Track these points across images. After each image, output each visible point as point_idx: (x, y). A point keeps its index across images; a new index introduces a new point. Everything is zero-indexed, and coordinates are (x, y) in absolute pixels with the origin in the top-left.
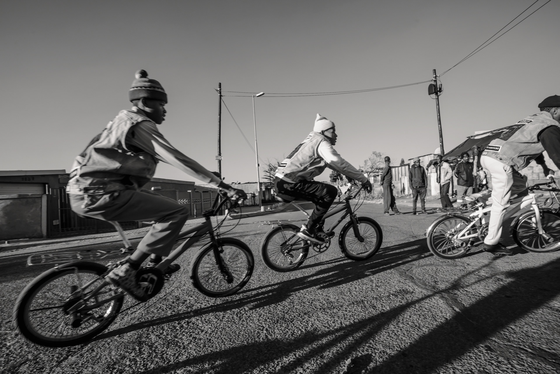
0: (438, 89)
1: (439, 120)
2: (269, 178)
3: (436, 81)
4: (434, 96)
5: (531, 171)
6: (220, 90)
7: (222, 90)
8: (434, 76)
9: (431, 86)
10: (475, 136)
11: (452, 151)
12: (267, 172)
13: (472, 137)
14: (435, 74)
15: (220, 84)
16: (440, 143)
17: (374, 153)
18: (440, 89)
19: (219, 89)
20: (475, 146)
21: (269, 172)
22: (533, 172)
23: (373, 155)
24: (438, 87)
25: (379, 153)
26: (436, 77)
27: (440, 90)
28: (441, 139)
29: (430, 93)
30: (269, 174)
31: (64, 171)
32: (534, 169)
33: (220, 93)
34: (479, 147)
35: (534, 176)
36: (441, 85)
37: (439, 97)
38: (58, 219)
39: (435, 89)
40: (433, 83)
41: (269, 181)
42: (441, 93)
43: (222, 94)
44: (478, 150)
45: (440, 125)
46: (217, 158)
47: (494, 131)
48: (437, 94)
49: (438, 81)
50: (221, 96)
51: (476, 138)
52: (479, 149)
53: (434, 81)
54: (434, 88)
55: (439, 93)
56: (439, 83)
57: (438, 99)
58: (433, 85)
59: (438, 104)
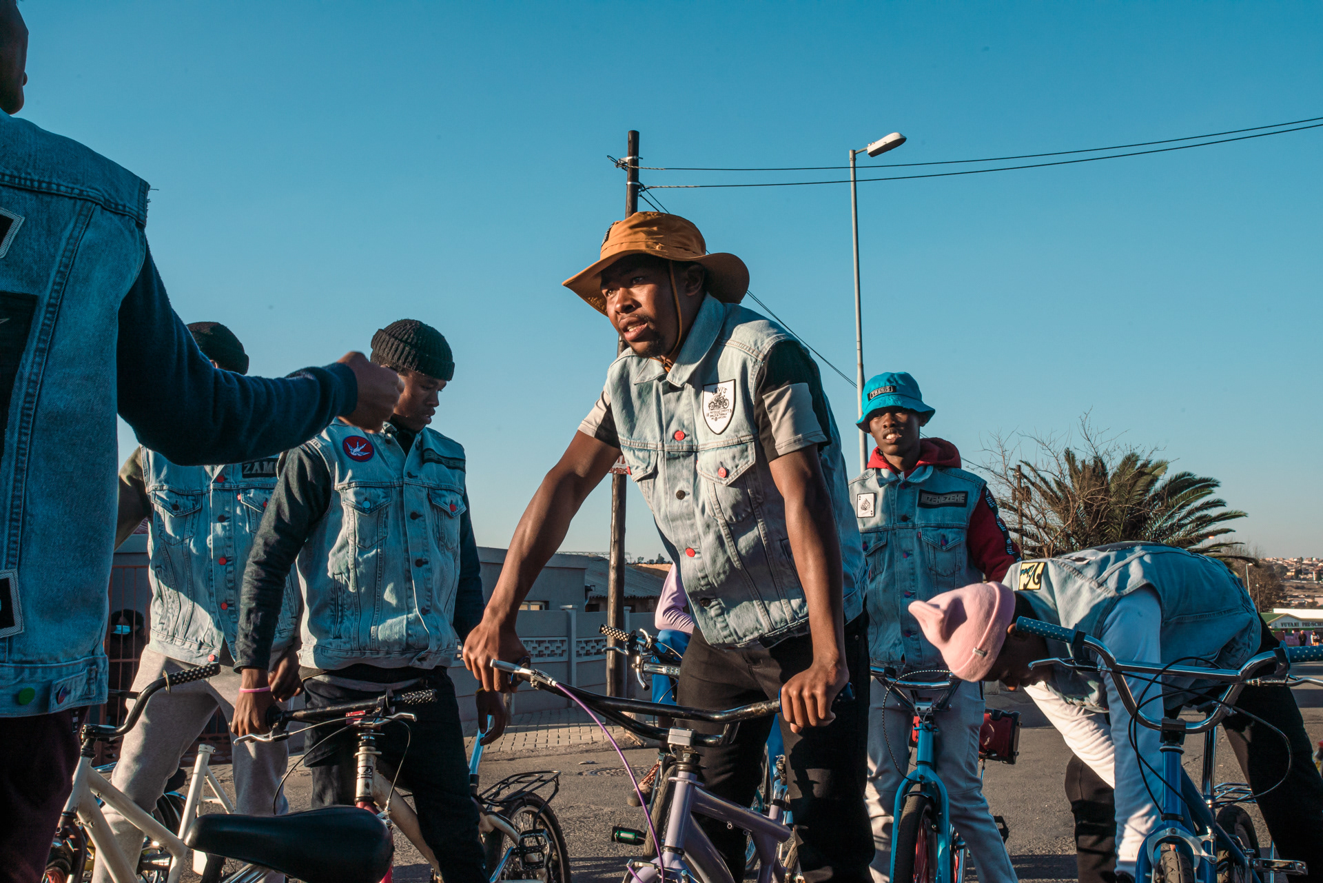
6: (635, 162)
15: (633, 135)
19: (625, 160)
33: (634, 175)
50: (636, 191)
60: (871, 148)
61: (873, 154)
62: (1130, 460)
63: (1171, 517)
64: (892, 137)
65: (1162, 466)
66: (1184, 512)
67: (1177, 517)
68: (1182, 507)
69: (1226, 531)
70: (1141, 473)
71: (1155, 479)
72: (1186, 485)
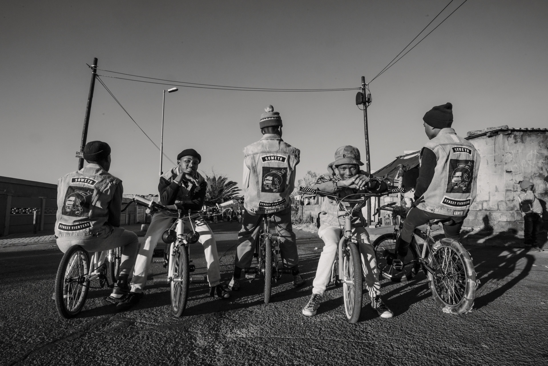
0: (367, 100)
1: (367, 134)
3: (364, 89)
4: (361, 106)
6: (95, 67)
8: (363, 84)
9: (359, 94)
10: (404, 156)
11: (379, 171)
13: (401, 157)
14: (364, 82)
15: (96, 60)
16: (367, 161)
17: (309, 173)
18: (369, 99)
20: (400, 165)
23: (308, 175)
24: (367, 96)
25: (314, 173)
26: (364, 85)
27: (369, 101)
28: (368, 156)
29: (358, 103)
33: (95, 71)
34: (405, 166)
36: (370, 95)
37: (368, 109)
39: (363, 98)
40: (361, 91)
42: (370, 104)
44: (402, 169)
45: (366, 140)
46: (78, 155)
48: (365, 104)
49: (366, 90)
50: (95, 76)
51: (406, 158)
53: (363, 89)
54: (361, 97)
55: (367, 104)
56: (367, 93)
57: (366, 110)
58: (362, 93)
59: (366, 116)
60: (169, 90)
61: (170, 92)
62: (220, 177)
63: (228, 190)
64: (174, 88)
65: (226, 179)
66: (231, 189)
67: (229, 190)
68: (230, 188)
69: (238, 193)
70: (222, 180)
71: (224, 182)
72: (231, 184)
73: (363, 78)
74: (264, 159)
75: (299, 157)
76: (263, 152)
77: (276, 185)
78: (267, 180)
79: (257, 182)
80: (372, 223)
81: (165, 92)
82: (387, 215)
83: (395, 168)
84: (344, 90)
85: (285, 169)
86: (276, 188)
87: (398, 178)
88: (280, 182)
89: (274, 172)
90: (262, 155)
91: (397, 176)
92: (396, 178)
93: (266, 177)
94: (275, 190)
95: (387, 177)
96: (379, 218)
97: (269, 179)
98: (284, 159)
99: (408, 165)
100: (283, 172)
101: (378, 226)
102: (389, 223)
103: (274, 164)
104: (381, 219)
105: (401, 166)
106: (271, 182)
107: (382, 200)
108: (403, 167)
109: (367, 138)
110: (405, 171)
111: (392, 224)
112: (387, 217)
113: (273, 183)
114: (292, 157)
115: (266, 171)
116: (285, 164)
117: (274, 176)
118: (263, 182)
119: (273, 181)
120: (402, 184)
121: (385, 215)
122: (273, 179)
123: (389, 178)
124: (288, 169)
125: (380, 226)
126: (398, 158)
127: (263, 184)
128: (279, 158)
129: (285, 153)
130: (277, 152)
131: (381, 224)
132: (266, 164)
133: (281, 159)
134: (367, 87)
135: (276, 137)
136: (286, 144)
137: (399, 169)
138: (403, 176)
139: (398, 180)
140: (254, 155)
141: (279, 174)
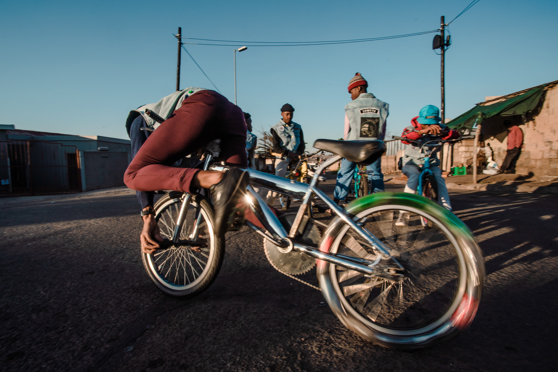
0: (445, 42)
2: (264, 146)
3: (443, 31)
4: (439, 50)
5: (549, 148)
6: (180, 36)
7: (182, 37)
9: (436, 38)
10: (485, 103)
11: (455, 120)
12: (262, 140)
13: (481, 103)
14: (444, 23)
15: (180, 29)
18: (448, 41)
19: (178, 35)
20: (479, 112)
21: (264, 140)
22: (551, 149)
24: (445, 39)
26: (443, 26)
27: (448, 44)
28: (443, 105)
29: (435, 48)
30: (264, 142)
31: (13, 126)
32: (554, 144)
33: (180, 40)
34: (485, 113)
35: (551, 154)
36: (450, 36)
37: (446, 53)
38: (8, 178)
39: (441, 41)
40: (439, 33)
41: (264, 151)
42: (448, 47)
43: (182, 41)
44: (482, 117)
45: (442, 88)
47: (509, 95)
48: (443, 49)
49: (445, 32)
50: (180, 44)
51: (487, 104)
52: (484, 116)
53: (441, 31)
54: (439, 40)
55: (445, 47)
56: (446, 34)
57: (443, 55)
58: (440, 36)
59: (443, 61)
60: (239, 49)
61: (240, 51)
64: (244, 47)
73: (443, 18)
74: (362, 112)
75: (388, 110)
76: (361, 107)
77: (371, 131)
78: (364, 127)
79: (357, 130)
80: (443, 173)
81: (235, 52)
82: (461, 165)
83: (474, 116)
84: (419, 34)
85: (378, 118)
86: (371, 134)
87: (476, 126)
88: (374, 129)
89: (369, 121)
90: (360, 109)
91: (475, 124)
92: (474, 127)
93: (363, 125)
94: (370, 135)
95: (464, 126)
96: (452, 167)
97: (366, 127)
98: (377, 112)
99: (488, 112)
100: (376, 121)
101: (450, 175)
102: (462, 173)
103: (370, 115)
104: (454, 168)
105: (480, 114)
106: (367, 129)
107: (456, 149)
108: (483, 114)
109: (443, 85)
110: (484, 119)
111: (465, 173)
112: (460, 166)
113: (369, 130)
114: (383, 110)
115: (364, 120)
116: (378, 115)
117: (370, 124)
118: (361, 129)
119: (369, 128)
120: (480, 132)
121: (459, 165)
122: (369, 126)
123: (466, 126)
124: (380, 119)
125: (452, 175)
126: (477, 105)
127: (361, 131)
128: (373, 110)
129: (378, 106)
130: (372, 106)
131: (454, 173)
132: (363, 115)
133: (375, 111)
134: (446, 28)
135: (370, 96)
136: (378, 100)
137: (477, 117)
138: (481, 124)
139: (476, 129)
140: (355, 109)
141: (374, 122)
